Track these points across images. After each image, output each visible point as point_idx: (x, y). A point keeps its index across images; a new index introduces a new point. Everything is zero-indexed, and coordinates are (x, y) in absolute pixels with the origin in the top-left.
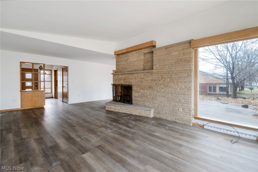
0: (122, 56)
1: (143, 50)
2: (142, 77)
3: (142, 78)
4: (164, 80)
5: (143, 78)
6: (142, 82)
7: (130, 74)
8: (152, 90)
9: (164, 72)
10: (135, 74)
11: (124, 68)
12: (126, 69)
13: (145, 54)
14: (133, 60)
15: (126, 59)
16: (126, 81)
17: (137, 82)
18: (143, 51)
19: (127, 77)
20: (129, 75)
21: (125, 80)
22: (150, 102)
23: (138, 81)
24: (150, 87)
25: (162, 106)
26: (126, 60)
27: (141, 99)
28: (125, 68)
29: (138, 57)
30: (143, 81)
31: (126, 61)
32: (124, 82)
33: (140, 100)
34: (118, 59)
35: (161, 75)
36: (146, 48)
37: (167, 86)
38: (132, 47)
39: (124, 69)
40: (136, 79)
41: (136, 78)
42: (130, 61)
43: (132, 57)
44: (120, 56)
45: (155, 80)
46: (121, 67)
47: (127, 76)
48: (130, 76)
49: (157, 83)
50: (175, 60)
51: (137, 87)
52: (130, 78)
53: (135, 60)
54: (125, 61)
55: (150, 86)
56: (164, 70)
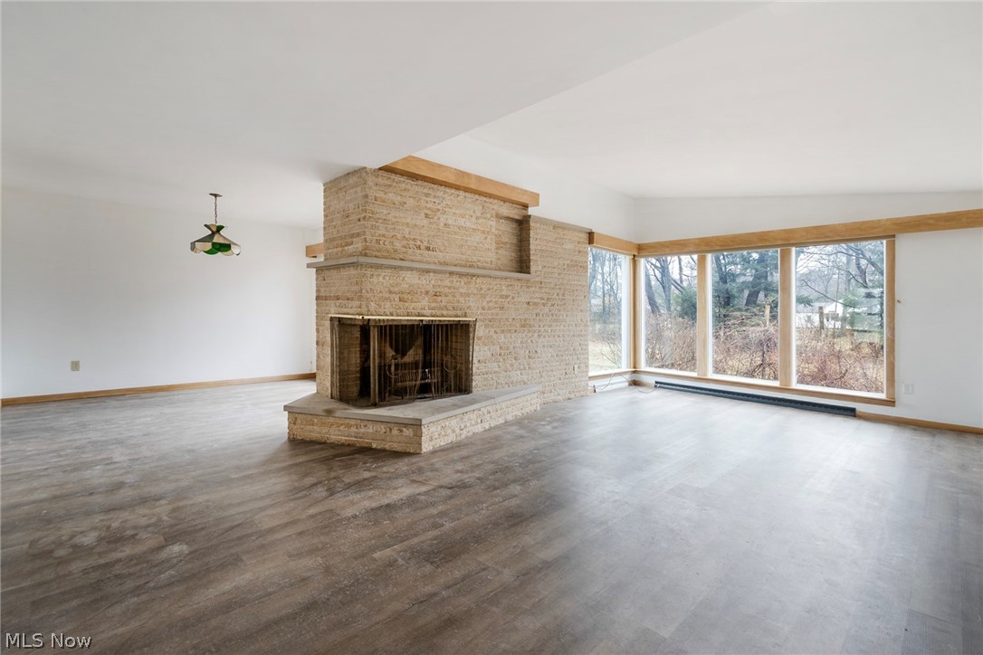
0: (409, 187)
1: (496, 201)
2: (504, 293)
3: (501, 297)
4: (553, 305)
5: (507, 297)
6: (502, 308)
7: (461, 275)
8: (529, 331)
9: (552, 285)
10: (479, 280)
11: (419, 243)
12: (428, 249)
13: (499, 217)
14: (461, 222)
15: (430, 205)
16: (443, 304)
17: (486, 307)
18: (495, 207)
19: (450, 288)
20: (455, 278)
21: (439, 299)
22: (525, 369)
23: (491, 304)
24: (525, 325)
25: (548, 371)
26: (428, 212)
27: (501, 364)
28: (426, 244)
29: (480, 221)
30: (506, 305)
31: (427, 216)
32: (433, 305)
33: (496, 369)
34: (386, 193)
35: (547, 290)
36: (505, 200)
37: (557, 320)
38: (479, 179)
39: (419, 248)
40: (484, 296)
41: (482, 292)
42: (450, 222)
43: (457, 212)
44: (398, 178)
45: (536, 304)
46: (399, 236)
47: (447, 283)
48: (462, 285)
49: (538, 311)
50: (569, 262)
51: (486, 326)
52: (462, 290)
53: (468, 224)
54: (423, 214)
55: (525, 320)
56: (551, 280)
